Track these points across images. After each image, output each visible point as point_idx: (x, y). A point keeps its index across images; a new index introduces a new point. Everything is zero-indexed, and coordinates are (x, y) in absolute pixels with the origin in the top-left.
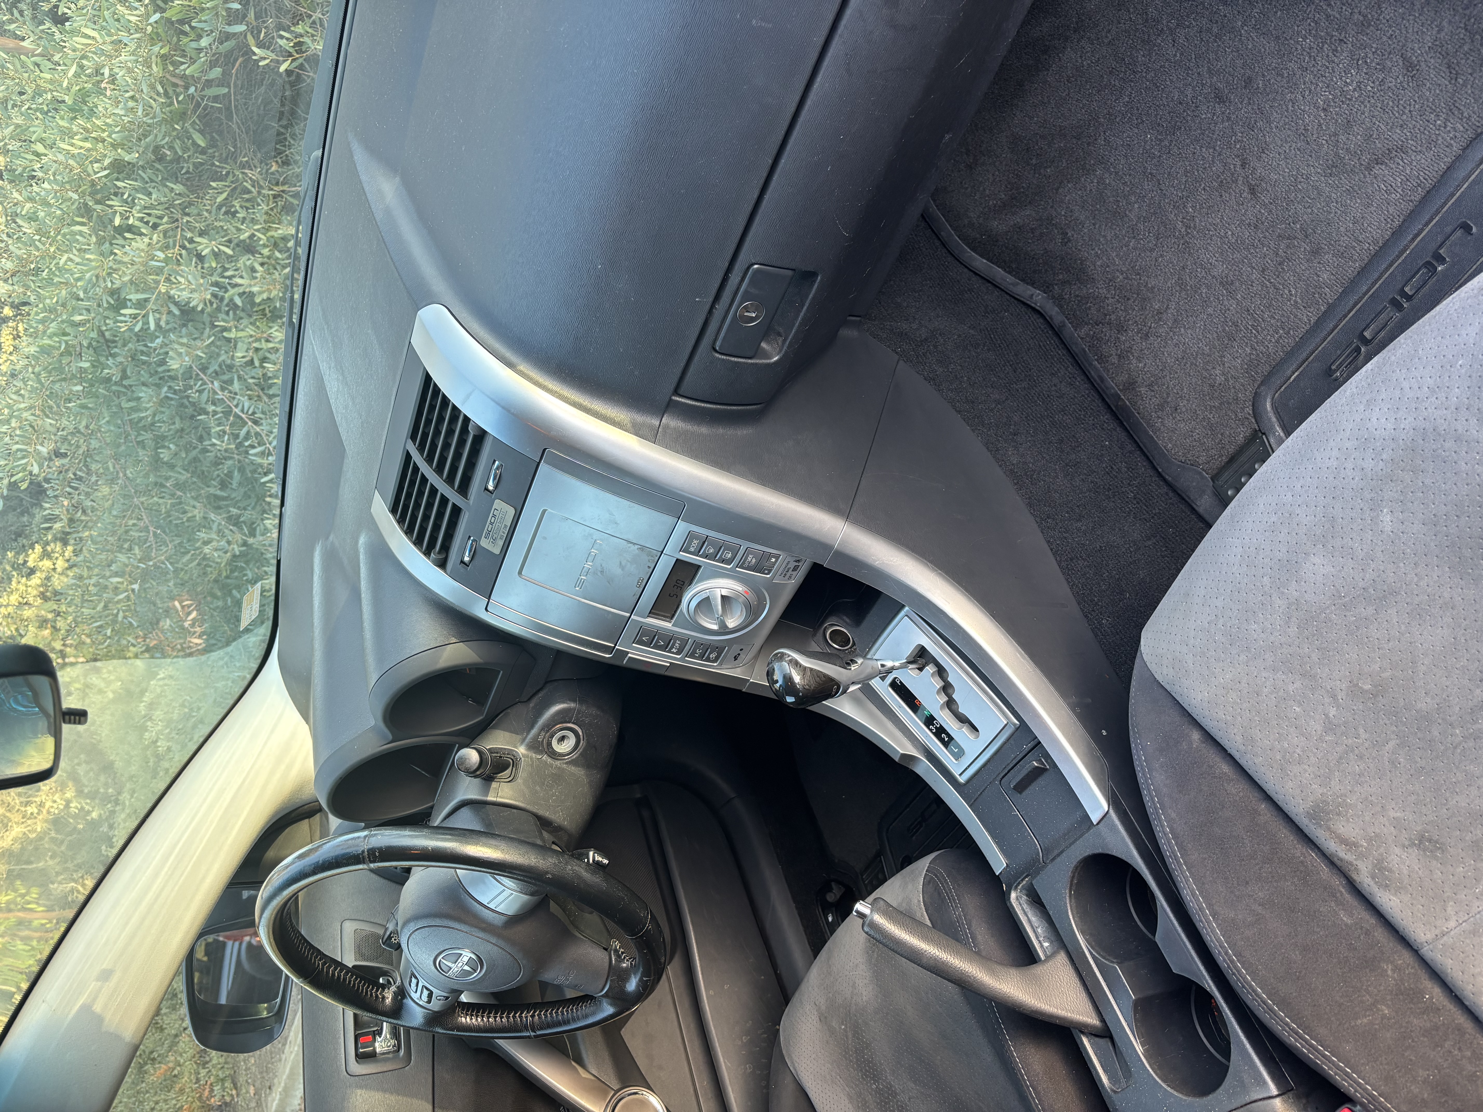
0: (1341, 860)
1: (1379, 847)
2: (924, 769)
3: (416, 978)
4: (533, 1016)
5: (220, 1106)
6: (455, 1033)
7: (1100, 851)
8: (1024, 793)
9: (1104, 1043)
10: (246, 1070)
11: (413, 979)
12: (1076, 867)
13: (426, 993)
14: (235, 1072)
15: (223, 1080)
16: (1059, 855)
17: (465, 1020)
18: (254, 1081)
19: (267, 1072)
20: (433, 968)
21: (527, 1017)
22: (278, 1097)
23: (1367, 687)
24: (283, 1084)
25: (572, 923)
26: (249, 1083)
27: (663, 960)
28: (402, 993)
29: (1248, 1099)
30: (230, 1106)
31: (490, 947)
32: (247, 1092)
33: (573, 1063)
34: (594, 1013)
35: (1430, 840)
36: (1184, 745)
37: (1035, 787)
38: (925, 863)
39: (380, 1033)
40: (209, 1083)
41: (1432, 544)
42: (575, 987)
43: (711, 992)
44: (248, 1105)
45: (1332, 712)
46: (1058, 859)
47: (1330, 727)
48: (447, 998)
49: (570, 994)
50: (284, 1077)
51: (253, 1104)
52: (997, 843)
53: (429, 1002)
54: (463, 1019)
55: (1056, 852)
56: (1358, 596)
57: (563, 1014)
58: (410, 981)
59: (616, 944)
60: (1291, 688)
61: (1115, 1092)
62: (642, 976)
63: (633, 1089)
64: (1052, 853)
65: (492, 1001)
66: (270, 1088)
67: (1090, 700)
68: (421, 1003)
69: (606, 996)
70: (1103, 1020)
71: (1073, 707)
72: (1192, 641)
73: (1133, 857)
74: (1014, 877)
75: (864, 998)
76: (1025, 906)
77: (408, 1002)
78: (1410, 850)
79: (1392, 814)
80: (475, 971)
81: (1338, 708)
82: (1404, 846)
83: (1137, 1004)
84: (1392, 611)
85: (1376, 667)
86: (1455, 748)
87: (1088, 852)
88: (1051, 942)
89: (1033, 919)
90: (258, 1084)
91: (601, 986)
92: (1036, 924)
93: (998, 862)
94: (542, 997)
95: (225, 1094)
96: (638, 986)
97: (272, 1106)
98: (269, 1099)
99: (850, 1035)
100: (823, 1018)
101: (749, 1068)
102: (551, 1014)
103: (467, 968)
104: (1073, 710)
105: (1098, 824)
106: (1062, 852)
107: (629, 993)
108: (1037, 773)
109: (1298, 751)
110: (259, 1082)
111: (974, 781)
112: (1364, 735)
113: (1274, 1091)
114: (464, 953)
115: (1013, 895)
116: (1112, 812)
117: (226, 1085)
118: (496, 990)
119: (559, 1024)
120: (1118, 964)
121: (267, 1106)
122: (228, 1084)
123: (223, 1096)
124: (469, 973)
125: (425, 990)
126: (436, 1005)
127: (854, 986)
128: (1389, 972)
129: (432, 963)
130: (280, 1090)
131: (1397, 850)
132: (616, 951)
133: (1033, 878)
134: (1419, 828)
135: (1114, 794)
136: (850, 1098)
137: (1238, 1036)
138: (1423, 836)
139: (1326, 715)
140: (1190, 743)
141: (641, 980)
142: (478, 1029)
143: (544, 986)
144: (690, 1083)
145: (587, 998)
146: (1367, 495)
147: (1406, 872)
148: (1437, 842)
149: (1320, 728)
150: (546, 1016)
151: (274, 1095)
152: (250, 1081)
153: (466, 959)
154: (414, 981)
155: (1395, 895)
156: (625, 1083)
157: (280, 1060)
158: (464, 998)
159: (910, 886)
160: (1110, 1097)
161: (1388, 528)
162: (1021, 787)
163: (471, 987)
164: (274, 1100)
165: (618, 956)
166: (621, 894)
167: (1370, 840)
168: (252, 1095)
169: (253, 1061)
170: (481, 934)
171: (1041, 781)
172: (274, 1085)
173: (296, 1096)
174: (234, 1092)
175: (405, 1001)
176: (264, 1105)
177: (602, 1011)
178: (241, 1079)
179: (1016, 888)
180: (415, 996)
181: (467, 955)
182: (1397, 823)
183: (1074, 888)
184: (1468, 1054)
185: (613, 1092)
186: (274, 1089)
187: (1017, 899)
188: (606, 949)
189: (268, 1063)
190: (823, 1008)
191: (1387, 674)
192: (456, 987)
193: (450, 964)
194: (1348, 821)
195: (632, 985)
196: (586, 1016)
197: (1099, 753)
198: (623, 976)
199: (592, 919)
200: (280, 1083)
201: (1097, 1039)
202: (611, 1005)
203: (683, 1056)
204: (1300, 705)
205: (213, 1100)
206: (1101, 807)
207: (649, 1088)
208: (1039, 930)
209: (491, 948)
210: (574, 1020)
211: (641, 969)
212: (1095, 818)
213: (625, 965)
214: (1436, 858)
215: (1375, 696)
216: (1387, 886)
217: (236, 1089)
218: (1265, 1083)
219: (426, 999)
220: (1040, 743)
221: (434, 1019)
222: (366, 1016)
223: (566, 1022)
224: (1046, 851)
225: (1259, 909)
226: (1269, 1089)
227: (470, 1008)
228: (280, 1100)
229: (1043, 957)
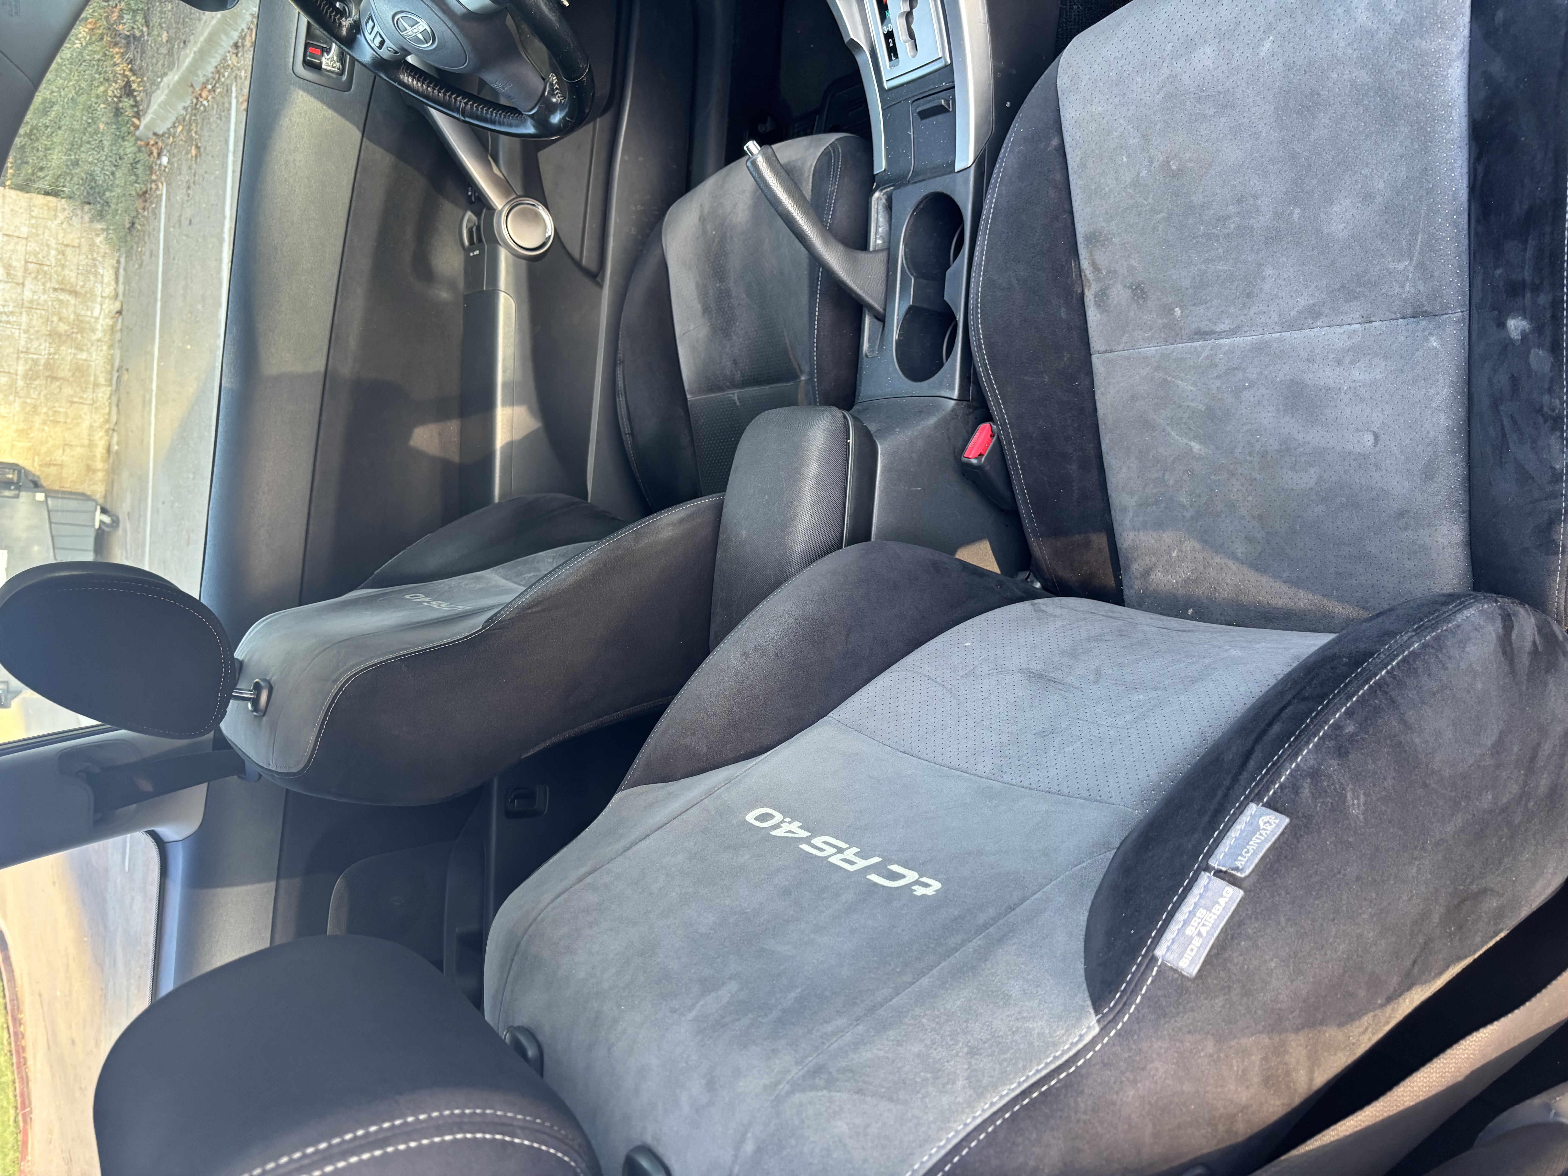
0: (1085, 276)
1: (1111, 279)
2: (864, 60)
3: (373, 21)
4: (466, 104)
5: (128, 36)
6: (396, 84)
7: (948, 192)
8: (924, 121)
9: (878, 324)
10: (160, 12)
11: (370, 21)
12: (926, 197)
13: (378, 39)
14: (148, 9)
15: (135, 12)
16: (920, 181)
17: (407, 79)
18: (169, 28)
19: (183, 24)
20: (391, 21)
21: (461, 102)
22: (192, 55)
23: (1174, 167)
24: (199, 45)
25: (522, 42)
26: (162, 28)
27: (587, 111)
28: (357, 28)
29: (938, 394)
30: (139, 41)
31: (445, 28)
32: (159, 35)
33: (490, 158)
34: (517, 126)
35: (1142, 290)
36: (1042, 146)
37: (933, 120)
38: (833, 137)
39: (328, 53)
40: (118, 7)
41: (1278, 84)
42: (508, 97)
43: (626, 158)
44: (158, 49)
45: (1144, 173)
46: (918, 184)
47: (1135, 183)
48: (396, 52)
49: (503, 101)
50: (202, 39)
51: (164, 50)
52: (886, 150)
53: (380, 47)
54: (406, 78)
55: (921, 178)
56: (1212, 96)
57: (492, 114)
58: (367, 22)
59: (554, 79)
60: (1131, 141)
61: (867, 356)
62: (567, 115)
63: (532, 201)
64: (919, 176)
65: (433, 73)
66: (184, 42)
67: (1014, 72)
68: (372, 45)
69: (532, 117)
70: (885, 310)
71: (996, 70)
72: (1096, 66)
73: (966, 208)
74: (884, 182)
75: (739, 219)
76: (880, 207)
77: (360, 37)
78: (1127, 290)
79: (1132, 262)
80: (427, 42)
81: (1148, 171)
82: (1125, 286)
83: (911, 308)
84: (1223, 120)
85: (1188, 156)
86: (1194, 238)
87: (940, 190)
88: (884, 242)
89: (881, 219)
90: (172, 32)
91: (530, 107)
92: (880, 224)
93: (881, 164)
94: (479, 93)
95: (135, 27)
96: (560, 121)
97: (184, 62)
98: (182, 53)
99: (717, 241)
100: (702, 220)
101: (633, 231)
102: (482, 109)
103: (420, 36)
104: (995, 74)
105: (958, 172)
106: (923, 180)
107: (551, 124)
108: (940, 110)
109: (1107, 189)
110: (173, 31)
111: (896, 90)
112: (1150, 200)
113: (956, 395)
114: (421, 23)
115: (877, 194)
116: (972, 169)
117: (138, 18)
118: (441, 67)
119: (485, 120)
120: (915, 277)
121: (178, 59)
122: (139, 18)
123: (133, 28)
124: (419, 41)
125: (378, 36)
126: (385, 53)
127: (735, 206)
128: (1065, 359)
129: (391, 17)
130: (195, 49)
131: (1120, 287)
132: (552, 85)
133: (894, 189)
134: (1141, 279)
135: (983, 156)
136: (697, 285)
137: (956, 355)
138: (1139, 285)
139: (1139, 173)
140: (1047, 145)
141: (564, 118)
142: (416, 92)
143: (483, 84)
144: (582, 220)
145: (514, 111)
146: (1271, 18)
147: (1115, 303)
148: (1145, 293)
149: (1129, 180)
150: (477, 110)
151: (188, 51)
152: (164, 25)
153: (422, 29)
154: (370, 23)
155: (1100, 314)
156: (527, 195)
157: (200, 20)
158: (410, 59)
159: (812, 150)
160: (862, 359)
161: (1262, 54)
162: (924, 115)
163: (420, 53)
164: (187, 56)
165: (552, 90)
166: (569, 40)
167: (1109, 272)
168: (164, 41)
169: (170, 8)
170: (440, 14)
171: (940, 118)
172: (189, 41)
173: (210, 63)
174: (145, 29)
175: (358, 36)
176: (176, 57)
177: (526, 127)
178: (155, 20)
179: (881, 190)
180: (369, 37)
181: (423, 26)
182: (1131, 269)
183: (918, 210)
184: (1076, 425)
185: (514, 196)
186: (189, 45)
187: (878, 198)
188: (544, 79)
189: (186, 17)
190: (706, 211)
191: (1190, 165)
192: (406, 47)
193: (406, 25)
194: (1105, 252)
195: (556, 118)
196: (511, 125)
197: (992, 118)
198: (552, 109)
199: (539, 47)
200: (195, 42)
201: (875, 320)
202: (534, 126)
203: (584, 197)
204: (1129, 157)
205: (121, 27)
206: (968, 159)
207: (546, 206)
208: (880, 230)
209: (445, 30)
210: (500, 124)
211: (567, 110)
212: (958, 167)
213: (554, 100)
214: (1138, 302)
215: (1174, 177)
216: (1099, 306)
217: (148, 26)
218: (954, 389)
219: (378, 45)
220: (954, 87)
221: (380, 64)
222: (318, 31)
223: (493, 122)
224: (916, 173)
225: (1015, 282)
226: (953, 393)
227: (413, 70)
228: (194, 59)
229: (871, 249)
